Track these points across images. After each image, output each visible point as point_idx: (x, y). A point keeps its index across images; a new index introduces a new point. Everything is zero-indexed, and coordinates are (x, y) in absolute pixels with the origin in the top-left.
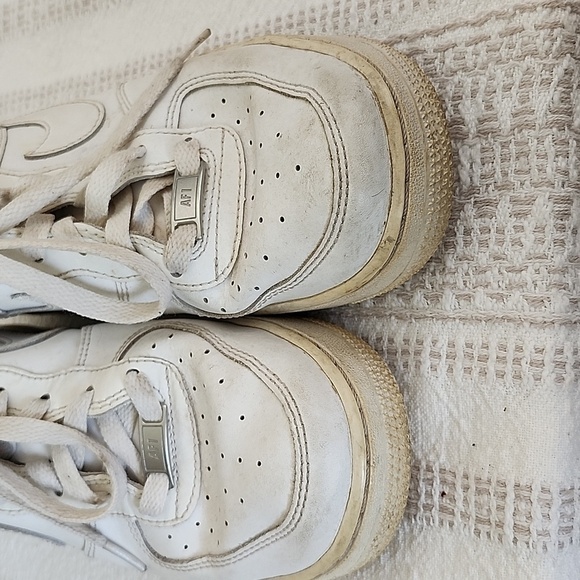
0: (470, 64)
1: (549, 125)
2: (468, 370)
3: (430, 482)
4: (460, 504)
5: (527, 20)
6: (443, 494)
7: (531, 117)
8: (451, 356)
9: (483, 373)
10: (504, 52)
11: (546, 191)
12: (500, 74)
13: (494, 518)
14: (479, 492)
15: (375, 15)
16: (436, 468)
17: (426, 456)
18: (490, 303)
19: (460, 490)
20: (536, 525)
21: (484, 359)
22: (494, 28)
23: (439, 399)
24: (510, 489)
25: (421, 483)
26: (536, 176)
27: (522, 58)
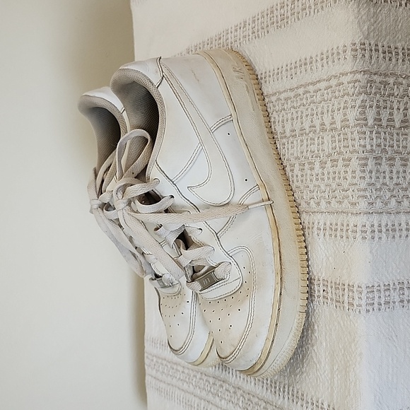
0: (326, 99)
1: (356, 126)
2: (331, 235)
3: (319, 285)
4: (330, 294)
5: (345, 79)
6: (324, 290)
7: (347, 123)
8: (325, 229)
9: (336, 236)
10: (337, 93)
11: (356, 155)
12: (336, 103)
13: (341, 300)
14: (336, 289)
15: (292, 75)
16: (321, 279)
17: (318, 273)
18: (337, 205)
19: (330, 289)
20: (356, 302)
21: (336, 230)
22: (334, 82)
23: (321, 249)
24: (346, 287)
25: (316, 286)
26: (351, 148)
27: (343, 96)
